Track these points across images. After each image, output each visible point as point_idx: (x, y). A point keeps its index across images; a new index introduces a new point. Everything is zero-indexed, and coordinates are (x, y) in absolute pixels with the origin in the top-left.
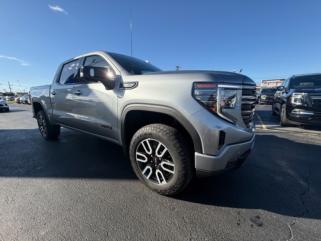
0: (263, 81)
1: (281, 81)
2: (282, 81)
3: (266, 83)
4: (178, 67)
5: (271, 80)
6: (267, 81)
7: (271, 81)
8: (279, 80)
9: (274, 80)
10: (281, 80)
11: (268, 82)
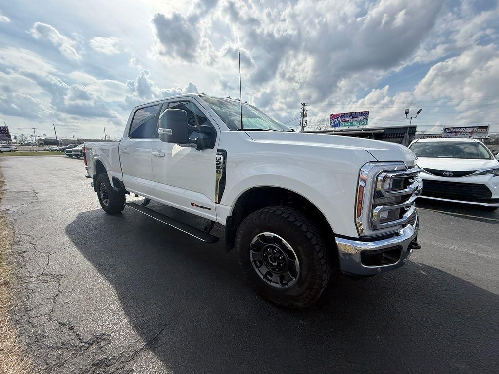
0: (446, 128)
1: (479, 130)
2: (483, 130)
3: (451, 132)
4: (304, 105)
5: (461, 128)
6: (454, 128)
7: (462, 130)
8: (475, 128)
9: (466, 128)
10: (479, 127)
11: (455, 130)
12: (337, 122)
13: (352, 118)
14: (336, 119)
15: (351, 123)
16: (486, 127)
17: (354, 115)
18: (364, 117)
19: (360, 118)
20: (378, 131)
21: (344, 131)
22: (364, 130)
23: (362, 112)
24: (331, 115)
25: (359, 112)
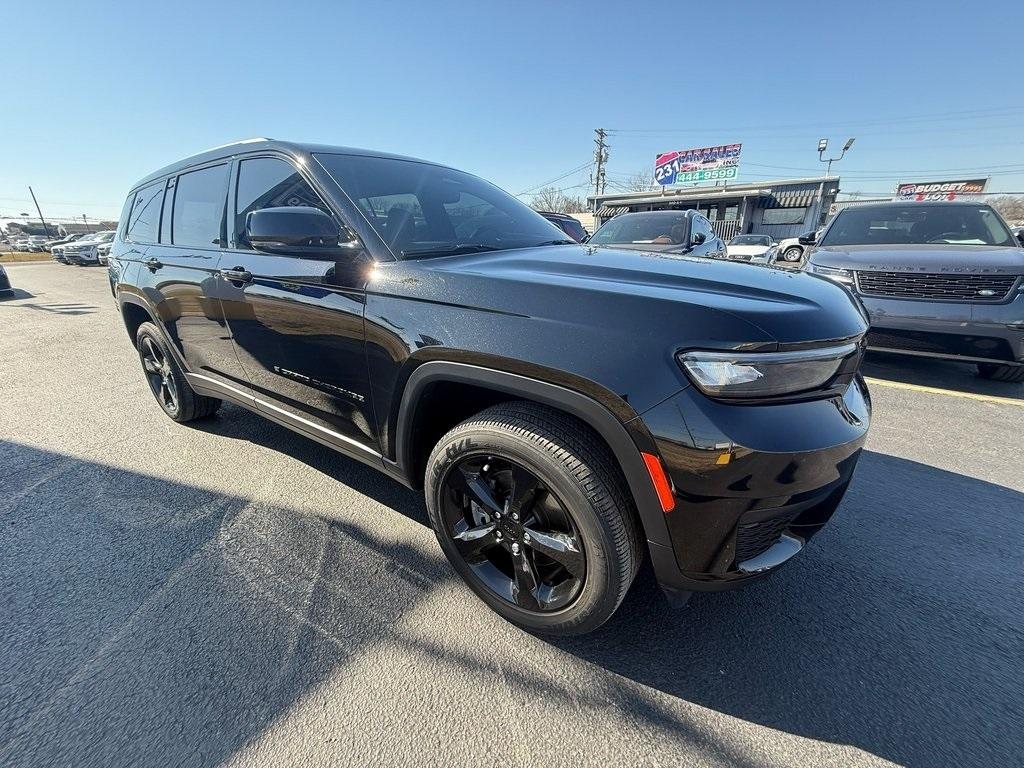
0: (901, 186)
1: (968, 188)
2: (971, 188)
3: (911, 194)
4: (601, 133)
5: (930, 184)
6: (917, 185)
7: (933, 188)
8: (961, 185)
9: (942, 184)
10: (969, 183)
11: (920, 189)
12: (671, 171)
13: (704, 162)
14: (669, 166)
15: (701, 174)
16: (982, 182)
17: (708, 155)
18: (729, 159)
19: (720, 162)
20: (757, 191)
21: (685, 194)
22: (727, 191)
23: (725, 148)
24: (659, 156)
25: (719, 148)
